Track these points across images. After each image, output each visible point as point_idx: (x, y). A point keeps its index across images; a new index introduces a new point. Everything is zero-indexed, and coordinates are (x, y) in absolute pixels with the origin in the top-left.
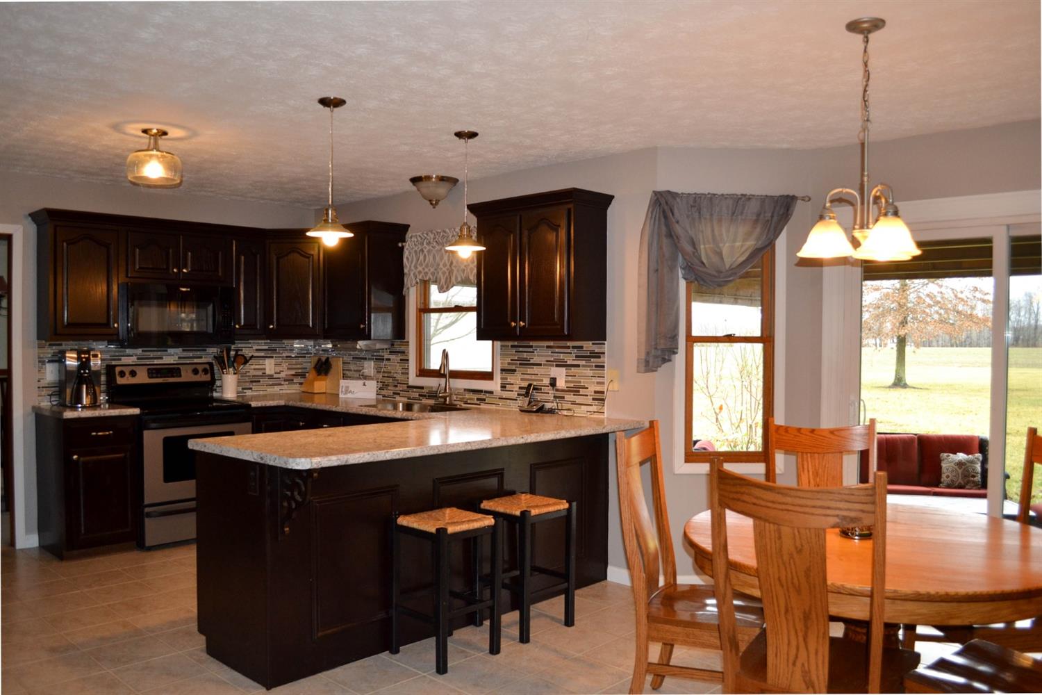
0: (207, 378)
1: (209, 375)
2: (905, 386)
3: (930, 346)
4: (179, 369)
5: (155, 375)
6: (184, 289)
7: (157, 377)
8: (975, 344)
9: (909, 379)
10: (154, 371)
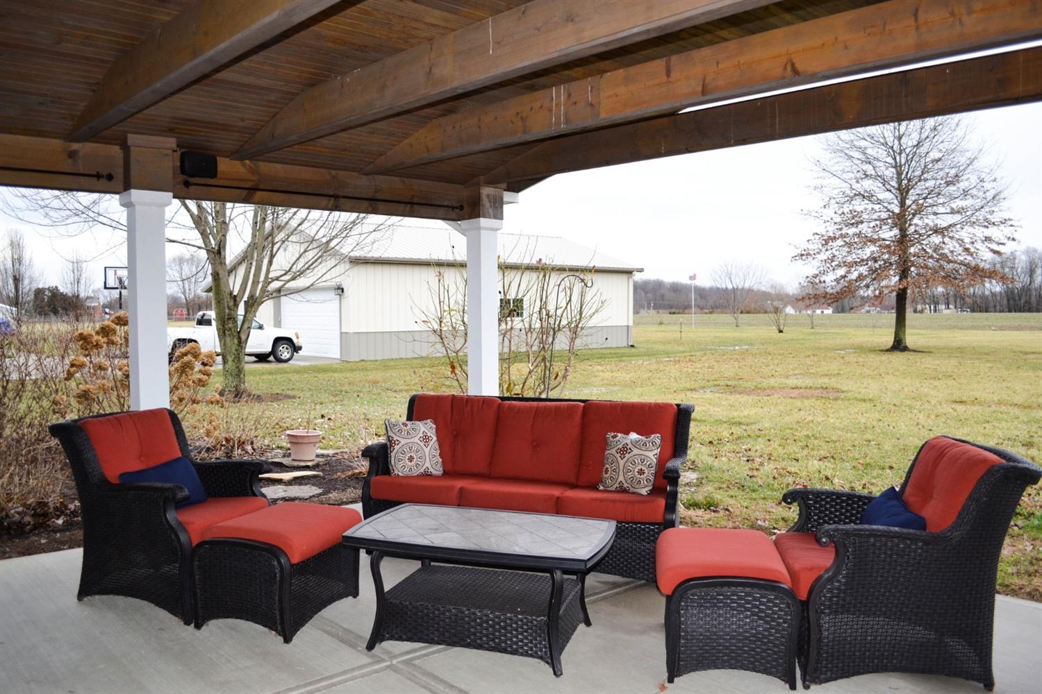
2: (905, 349)
3: (986, 312)
8: (1034, 309)
9: (910, 339)
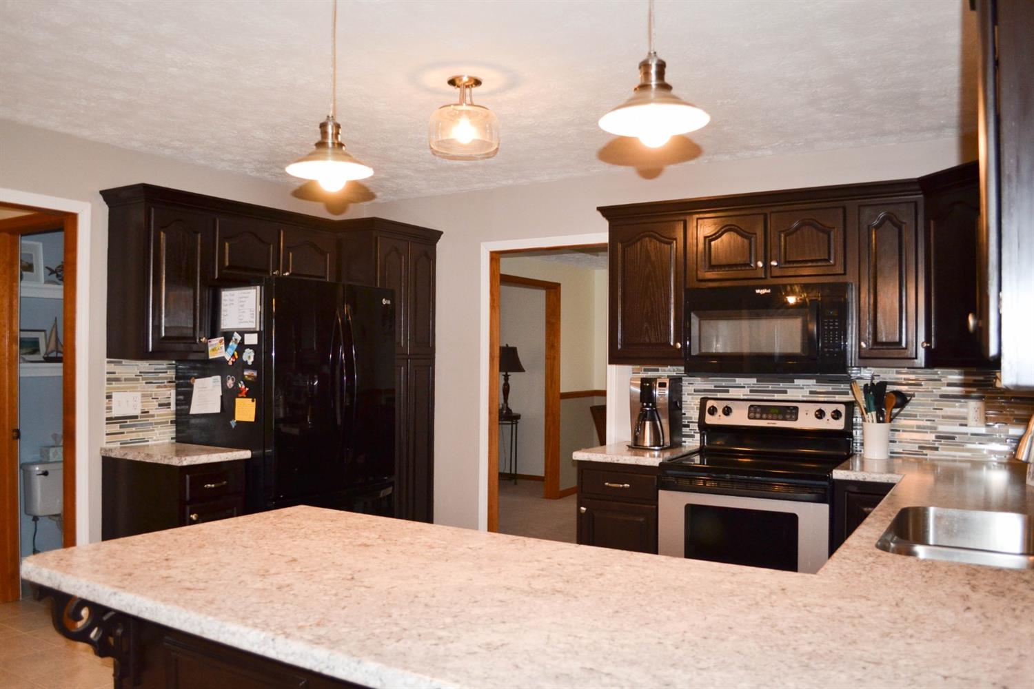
0: (839, 425)
1: (842, 420)
4: (796, 408)
5: (758, 416)
6: (763, 292)
7: (761, 418)
10: (758, 410)
